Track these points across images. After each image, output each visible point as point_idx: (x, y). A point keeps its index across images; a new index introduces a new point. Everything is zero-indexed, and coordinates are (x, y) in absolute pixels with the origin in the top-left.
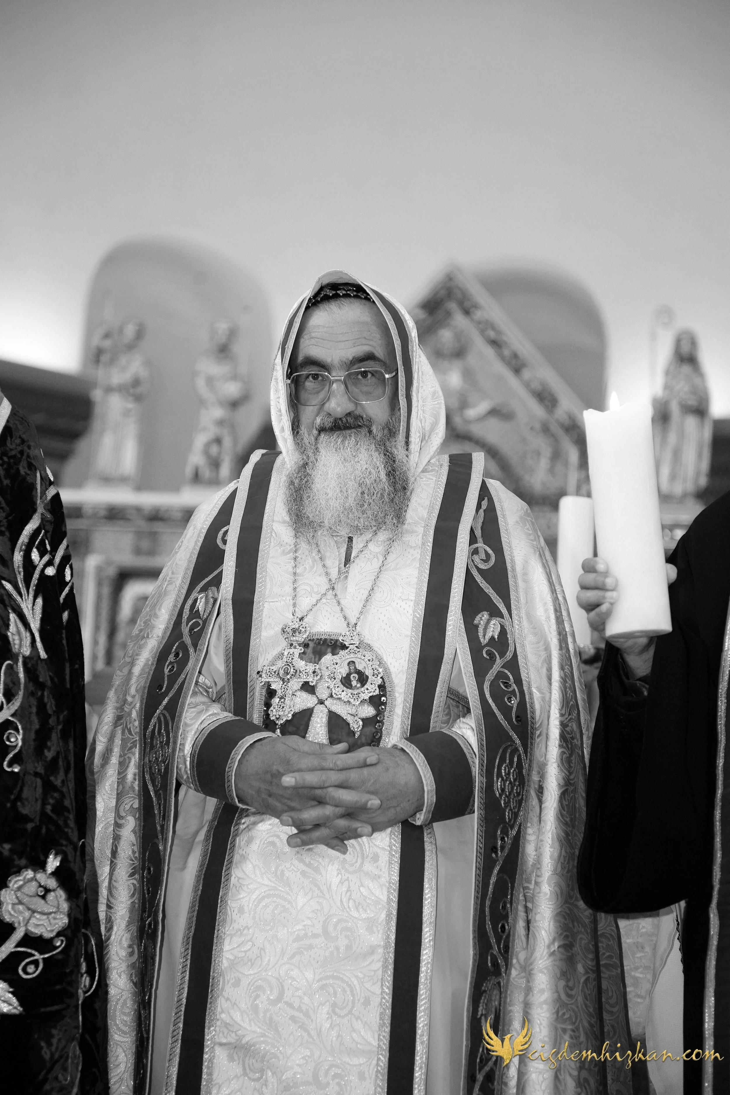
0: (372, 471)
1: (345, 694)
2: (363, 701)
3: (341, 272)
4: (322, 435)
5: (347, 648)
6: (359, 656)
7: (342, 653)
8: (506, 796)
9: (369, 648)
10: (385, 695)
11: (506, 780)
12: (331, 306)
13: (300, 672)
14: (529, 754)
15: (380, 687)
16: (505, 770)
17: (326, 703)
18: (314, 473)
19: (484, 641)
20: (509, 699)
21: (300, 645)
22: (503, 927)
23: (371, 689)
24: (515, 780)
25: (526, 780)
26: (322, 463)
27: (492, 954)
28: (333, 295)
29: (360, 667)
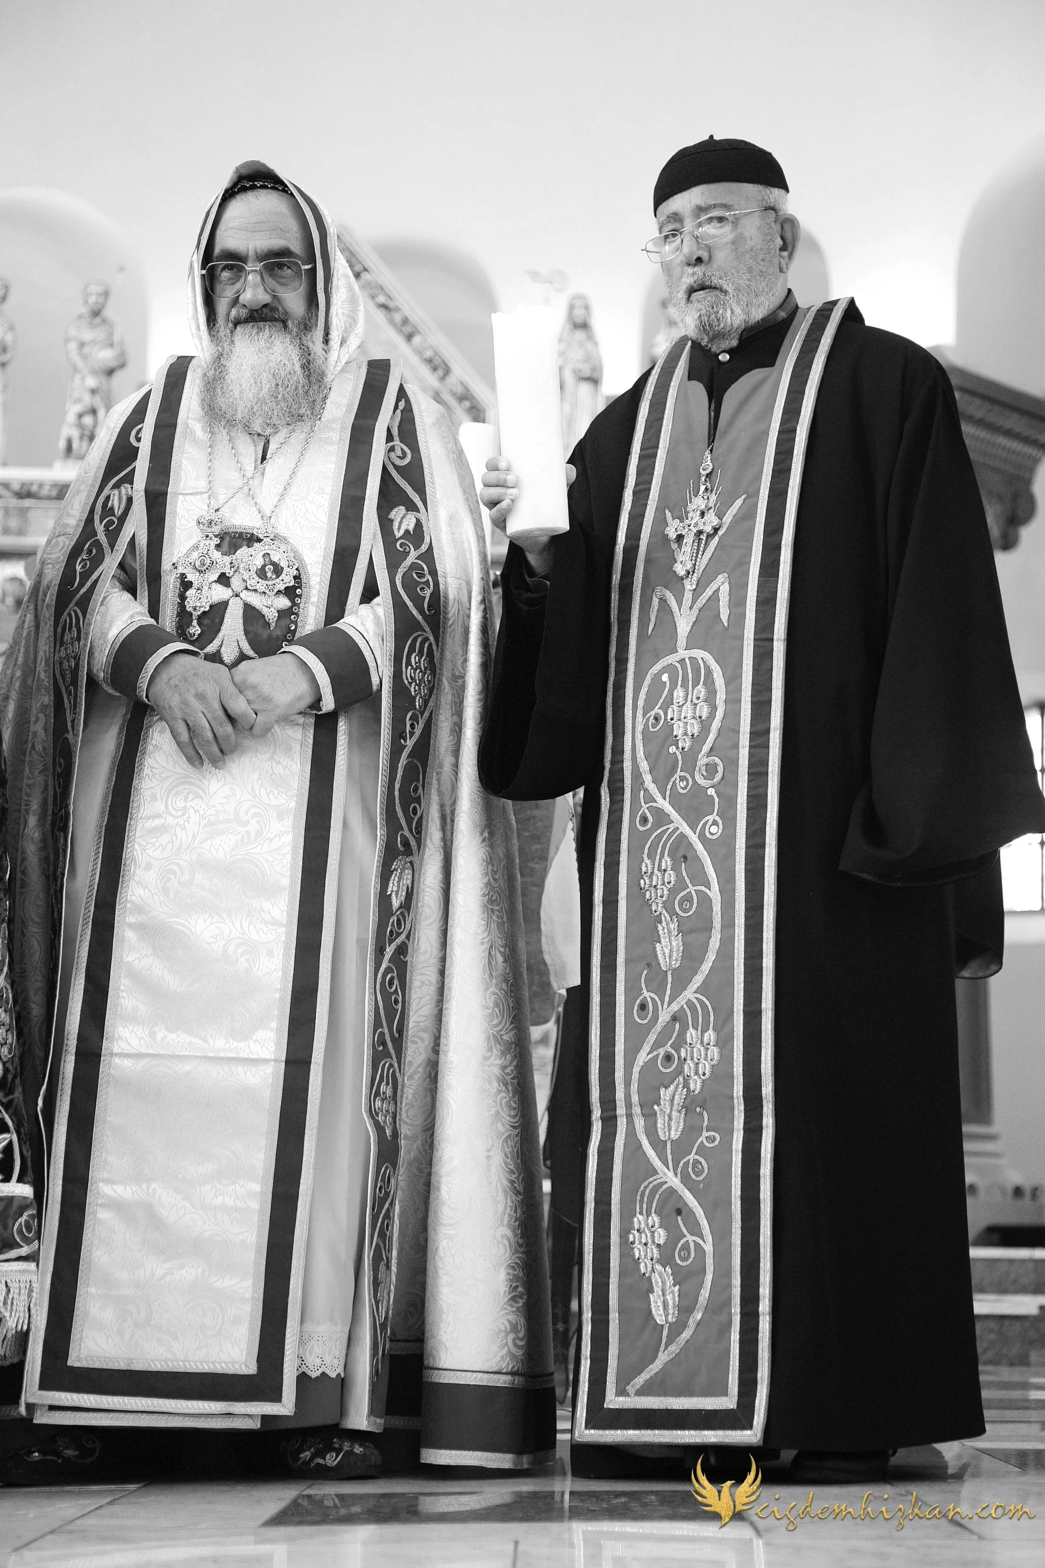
0: (287, 362)
1: (261, 585)
2: (279, 592)
3: (259, 162)
4: (238, 328)
5: (262, 540)
6: (275, 548)
7: (256, 545)
8: (416, 684)
9: (285, 540)
10: (300, 588)
11: (416, 669)
12: (247, 196)
13: (217, 563)
14: (440, 643)
15: (295, 578)
16: (415, 658)
17: (242, 595)
18: (228, 364)
19: (398, 534)
20: (422, 589)
21: (216, 536)
22: (415, 809)
23: (287, 580)
24: (426, 668)
25: (437, 669)
26: (237, 354)
27: (402, 834)
28: (250, 185)
29: (275, 559)
